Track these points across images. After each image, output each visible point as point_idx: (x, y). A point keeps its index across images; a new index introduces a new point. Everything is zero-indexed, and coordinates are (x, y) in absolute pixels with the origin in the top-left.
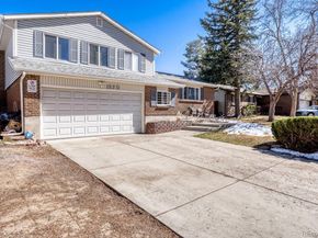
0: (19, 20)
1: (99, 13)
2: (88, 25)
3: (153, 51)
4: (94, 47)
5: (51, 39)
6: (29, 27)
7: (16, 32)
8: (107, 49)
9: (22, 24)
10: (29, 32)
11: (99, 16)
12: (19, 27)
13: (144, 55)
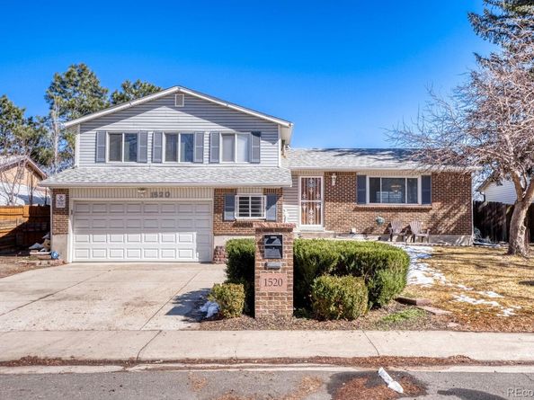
0: (81, 124)
1: (176, 89)
2: (164, 108)
3: (277, 125)
4: (172, 137)
5: (116, 137)
6: (91, 129)
7: (78, 137)
8: (192, 135)
9: (85, 127)
10: (92, 134)
11: (179, 92)
12: (82, 132)
13: (258, 134)
